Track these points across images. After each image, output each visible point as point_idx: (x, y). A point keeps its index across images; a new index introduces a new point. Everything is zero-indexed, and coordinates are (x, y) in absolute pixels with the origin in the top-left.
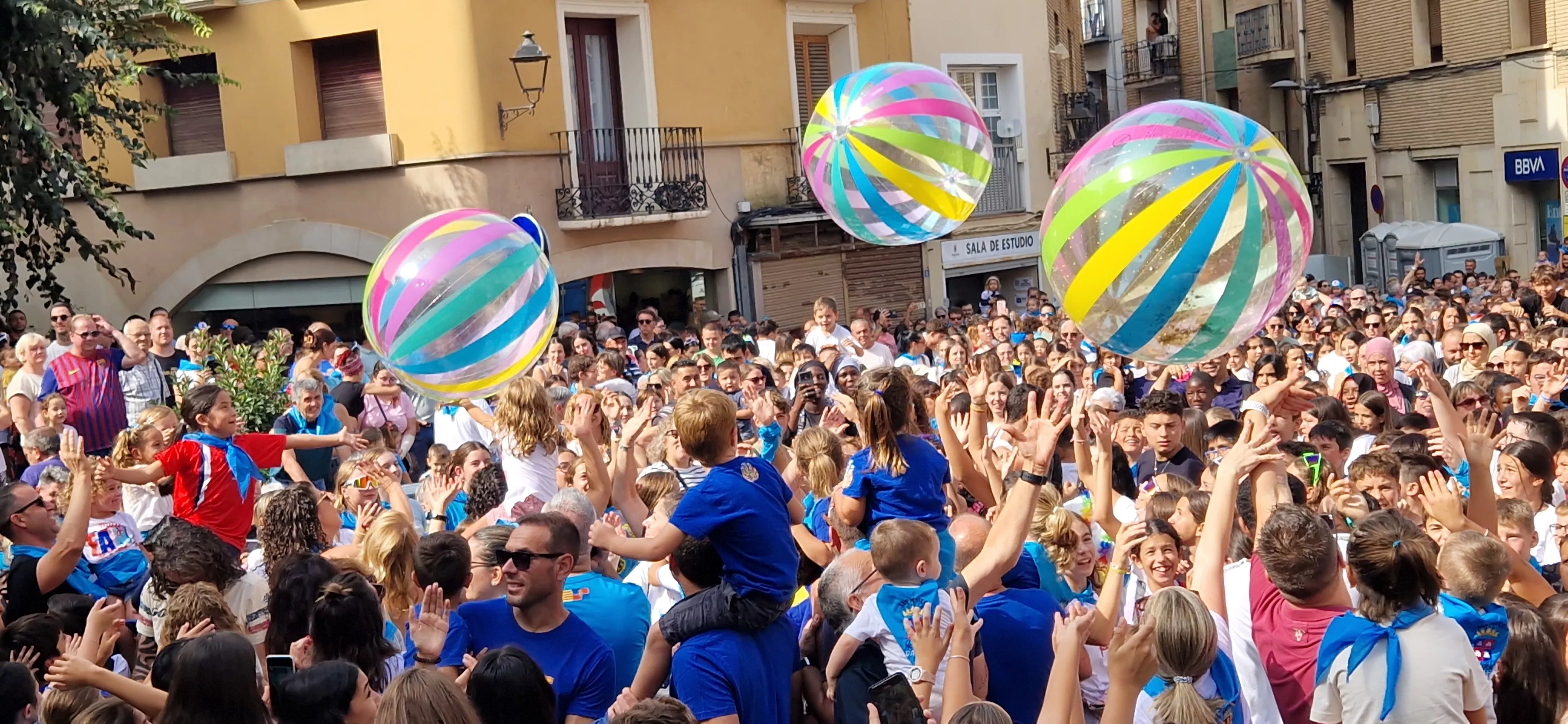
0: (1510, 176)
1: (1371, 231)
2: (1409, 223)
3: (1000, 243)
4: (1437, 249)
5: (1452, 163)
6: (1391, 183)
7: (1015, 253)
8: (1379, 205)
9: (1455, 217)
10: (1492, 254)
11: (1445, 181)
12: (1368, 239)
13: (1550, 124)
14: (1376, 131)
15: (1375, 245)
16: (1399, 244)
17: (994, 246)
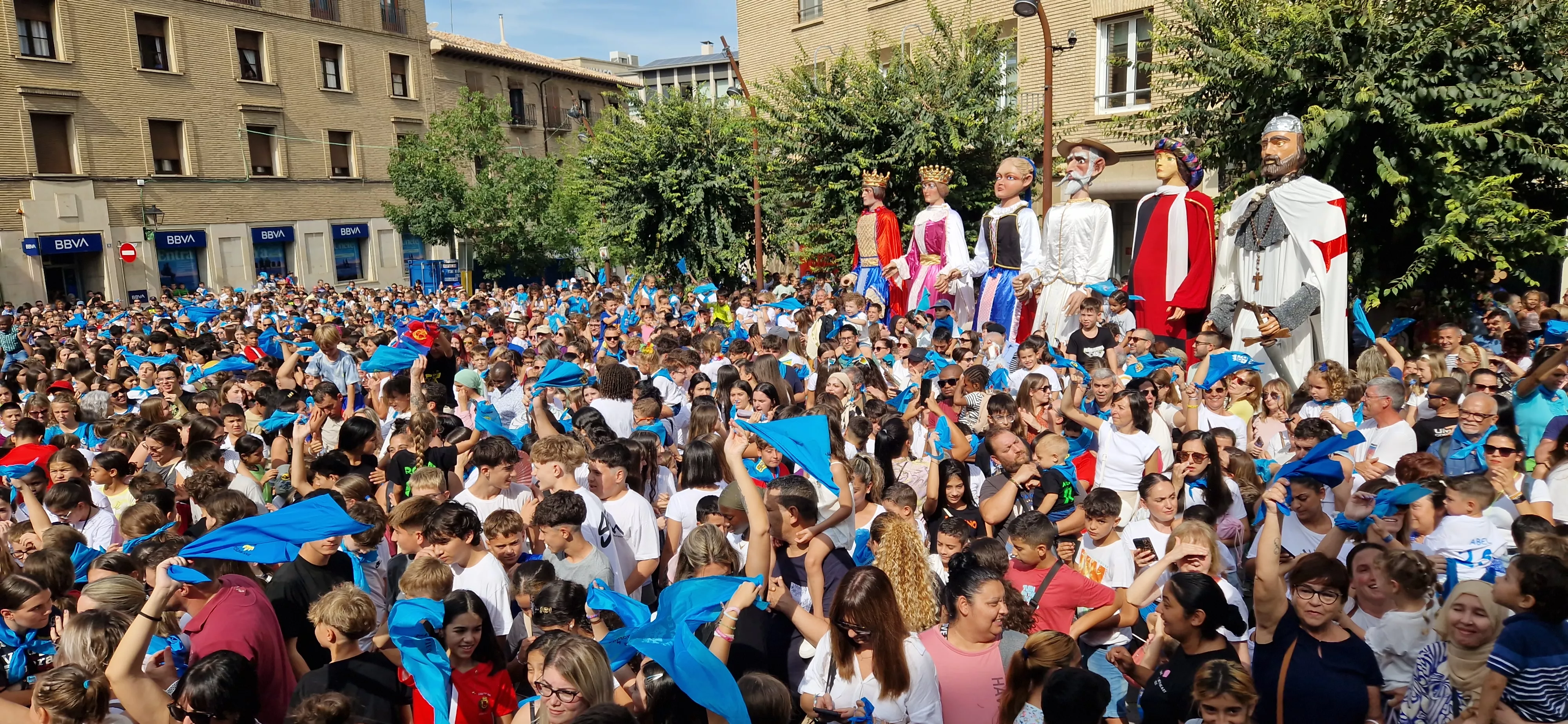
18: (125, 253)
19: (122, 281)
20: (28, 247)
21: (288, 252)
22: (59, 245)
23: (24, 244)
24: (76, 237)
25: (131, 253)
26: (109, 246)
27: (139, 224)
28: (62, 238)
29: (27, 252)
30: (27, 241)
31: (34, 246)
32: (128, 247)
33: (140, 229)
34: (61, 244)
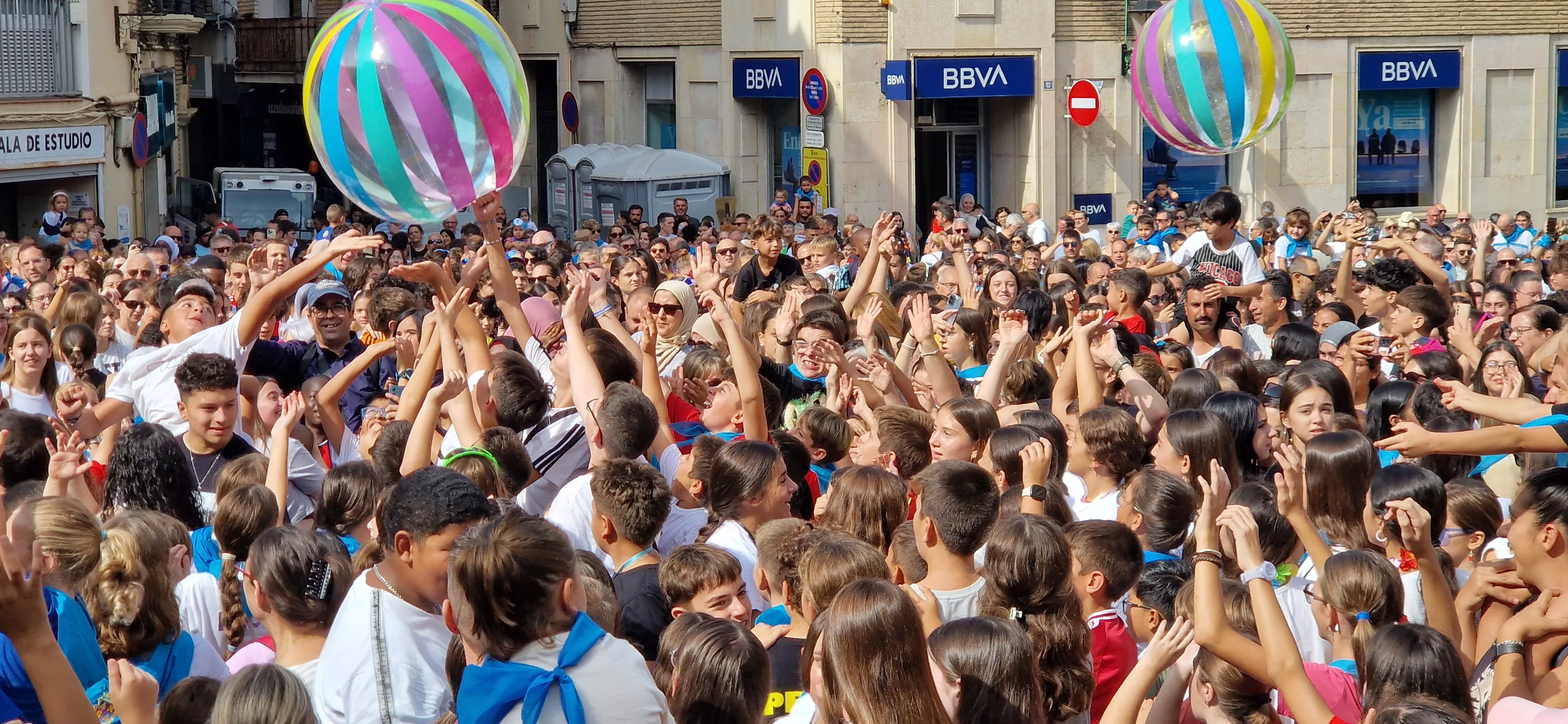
0: (740, 92)
1: (561, 154)
2: (610, 146)
3: (42, 141)
4: (644, 182)
5: (668, 69)
6: (589, 90)
7: (65, 157)
8: (572, 121)
9: (669, 141)
10: (713, 193)
11: (658, 93)
12: (557, 166)
13: (792, 25)
14: (572, 18)
15: (566, 174)
16: (597, 173)
17: (33, 144)
18: (1079, 103)
20: (893, 80)
21: (1440, 115)
22: (951, 79)
23: (885, 73)
24: (983, 63)
25: (1087, 103)
26: (1048, 86)
27: (1115, 37)
28: (958, 63)
29: (888, 91)
30: (891, 68)
31: (901, 79)
32: (1085, 89)
33: (1115, 49)
34: (954, 78)
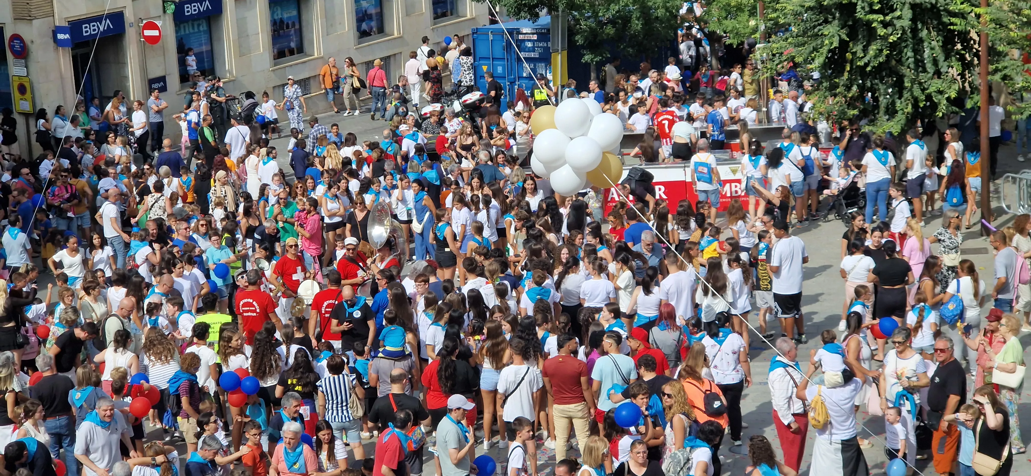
18: (148, 33)
19: (144, 69)
20: (60, 36)
22: (88, 30)
23: (56, 35)
24: (101, 19)
25: (155, 33)
26: (131, 25)
29: (58, 43)
30: (58, 30)
31: (67, 36)
32: (151, 26)
34: (88, 29)
